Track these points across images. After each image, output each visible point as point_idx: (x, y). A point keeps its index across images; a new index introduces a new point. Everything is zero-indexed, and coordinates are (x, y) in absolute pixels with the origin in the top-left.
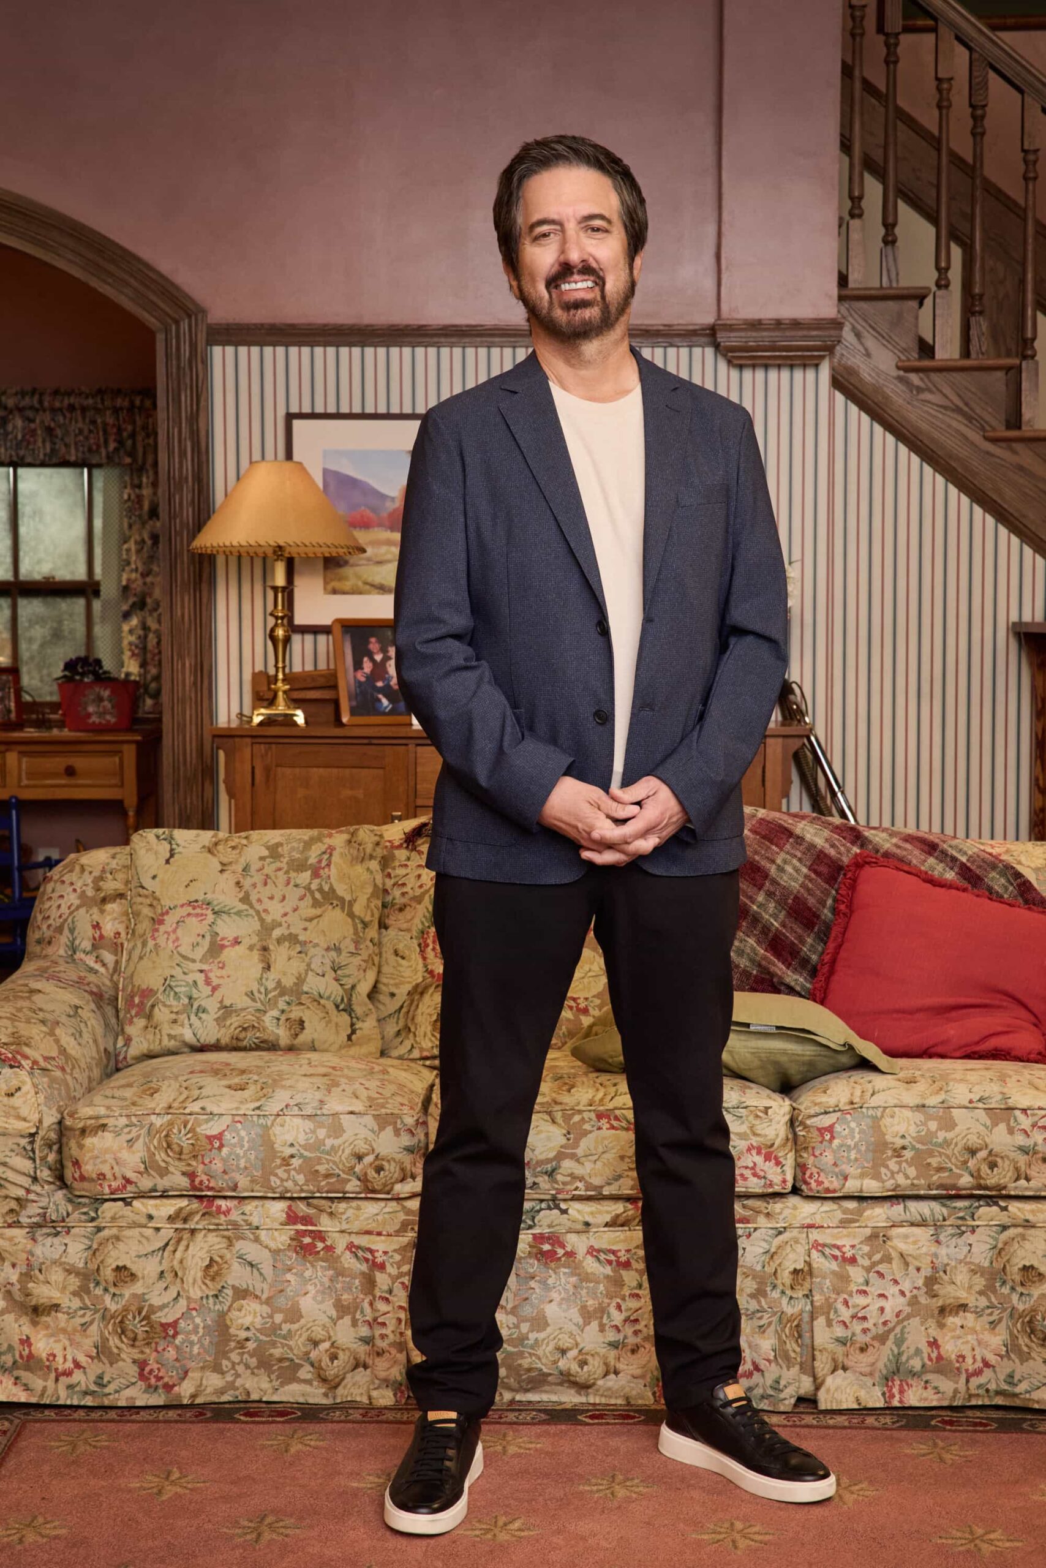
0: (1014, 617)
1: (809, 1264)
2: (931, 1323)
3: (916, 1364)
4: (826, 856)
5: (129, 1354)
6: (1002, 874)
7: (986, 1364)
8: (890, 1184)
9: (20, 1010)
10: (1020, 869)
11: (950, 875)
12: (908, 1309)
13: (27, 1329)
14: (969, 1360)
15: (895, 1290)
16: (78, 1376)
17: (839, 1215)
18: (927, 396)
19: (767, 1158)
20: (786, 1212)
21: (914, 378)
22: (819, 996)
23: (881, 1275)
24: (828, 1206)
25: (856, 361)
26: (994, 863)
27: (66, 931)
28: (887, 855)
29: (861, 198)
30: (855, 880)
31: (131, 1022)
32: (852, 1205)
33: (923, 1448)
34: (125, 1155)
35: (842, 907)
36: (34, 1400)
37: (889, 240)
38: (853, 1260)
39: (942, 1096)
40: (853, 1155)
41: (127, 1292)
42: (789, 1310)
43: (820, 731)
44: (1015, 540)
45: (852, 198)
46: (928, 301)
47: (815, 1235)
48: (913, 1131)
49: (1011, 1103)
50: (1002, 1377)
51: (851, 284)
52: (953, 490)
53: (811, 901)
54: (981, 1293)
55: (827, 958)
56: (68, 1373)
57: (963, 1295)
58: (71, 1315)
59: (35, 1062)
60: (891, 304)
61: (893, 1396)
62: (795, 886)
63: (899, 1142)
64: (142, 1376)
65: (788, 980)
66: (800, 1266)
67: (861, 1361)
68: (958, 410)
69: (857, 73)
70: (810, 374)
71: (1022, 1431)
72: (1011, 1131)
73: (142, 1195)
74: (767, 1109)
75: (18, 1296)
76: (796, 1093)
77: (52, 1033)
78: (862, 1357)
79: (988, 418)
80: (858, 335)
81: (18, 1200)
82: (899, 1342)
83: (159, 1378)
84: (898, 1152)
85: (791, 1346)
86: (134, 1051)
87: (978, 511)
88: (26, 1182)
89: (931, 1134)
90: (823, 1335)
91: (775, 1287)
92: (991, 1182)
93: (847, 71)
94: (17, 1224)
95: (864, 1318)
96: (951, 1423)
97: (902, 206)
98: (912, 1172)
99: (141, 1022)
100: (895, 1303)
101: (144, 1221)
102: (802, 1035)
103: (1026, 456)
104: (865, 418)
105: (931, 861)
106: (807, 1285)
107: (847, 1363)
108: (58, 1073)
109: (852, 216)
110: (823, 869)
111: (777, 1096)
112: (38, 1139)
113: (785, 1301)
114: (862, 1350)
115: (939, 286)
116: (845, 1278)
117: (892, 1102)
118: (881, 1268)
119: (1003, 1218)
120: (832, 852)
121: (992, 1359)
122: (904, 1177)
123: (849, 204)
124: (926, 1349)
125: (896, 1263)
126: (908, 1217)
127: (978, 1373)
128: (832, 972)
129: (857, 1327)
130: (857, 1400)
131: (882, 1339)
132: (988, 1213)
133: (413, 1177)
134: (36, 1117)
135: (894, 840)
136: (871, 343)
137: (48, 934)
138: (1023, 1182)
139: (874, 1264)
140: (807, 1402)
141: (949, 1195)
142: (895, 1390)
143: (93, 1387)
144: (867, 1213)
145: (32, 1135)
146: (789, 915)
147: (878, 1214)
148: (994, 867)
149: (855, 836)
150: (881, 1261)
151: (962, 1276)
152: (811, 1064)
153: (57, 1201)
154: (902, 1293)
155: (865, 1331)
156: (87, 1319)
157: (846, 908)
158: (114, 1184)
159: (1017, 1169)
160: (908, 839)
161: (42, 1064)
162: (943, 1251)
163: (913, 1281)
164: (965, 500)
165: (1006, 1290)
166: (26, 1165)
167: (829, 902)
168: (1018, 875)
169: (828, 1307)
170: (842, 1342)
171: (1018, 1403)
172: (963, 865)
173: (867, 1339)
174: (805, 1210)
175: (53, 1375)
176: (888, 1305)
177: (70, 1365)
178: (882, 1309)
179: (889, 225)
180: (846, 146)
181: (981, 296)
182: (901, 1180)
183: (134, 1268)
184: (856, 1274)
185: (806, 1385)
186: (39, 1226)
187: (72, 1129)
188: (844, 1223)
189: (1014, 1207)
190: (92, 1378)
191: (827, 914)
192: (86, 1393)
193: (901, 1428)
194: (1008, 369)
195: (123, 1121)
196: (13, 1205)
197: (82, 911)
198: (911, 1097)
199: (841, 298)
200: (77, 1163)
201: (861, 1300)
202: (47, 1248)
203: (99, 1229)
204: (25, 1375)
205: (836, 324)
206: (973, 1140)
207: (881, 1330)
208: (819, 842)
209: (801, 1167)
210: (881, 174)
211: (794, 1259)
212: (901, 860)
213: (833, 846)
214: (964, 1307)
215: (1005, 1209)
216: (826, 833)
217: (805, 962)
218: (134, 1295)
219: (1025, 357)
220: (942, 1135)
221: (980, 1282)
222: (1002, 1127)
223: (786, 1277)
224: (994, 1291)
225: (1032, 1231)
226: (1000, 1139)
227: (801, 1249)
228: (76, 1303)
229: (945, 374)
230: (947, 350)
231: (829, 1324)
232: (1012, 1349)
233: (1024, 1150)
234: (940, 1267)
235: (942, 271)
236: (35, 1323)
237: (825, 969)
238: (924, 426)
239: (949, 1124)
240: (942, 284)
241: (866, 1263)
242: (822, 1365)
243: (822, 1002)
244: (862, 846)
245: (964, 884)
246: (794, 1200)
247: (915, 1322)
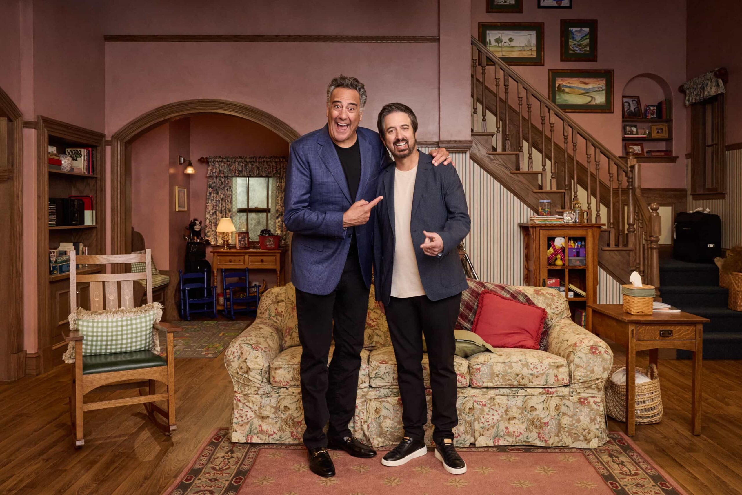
0: (519, 222)
1: (473, 406)
2: (506, 422)
3: (502, 434)
4: (475, 291)
5: (288, 430)
6: (522, 296)
7: (521, 433)
8: (495, 384)
9: (257, 334)
10: (527, 294)
11: (508, 296)
12: (500, 419)
13: (261, 423)
14: (516, 433)
15: (497, 413)
16: (275, 436)
17: (482, 393)
18: (495, 161)
19: (462, 377)
20: (467, 392)
21: (492, 157)
22: (474, 330)
23: (493, 409)
24: (479, 390)
25: (476, 152)
26: (520, 293)
27: (268, 311)
28: (491, 290)
29: (476, 109)
30: (483, 298)
31: (286, 337)
32: (485, 390)
33: (504, 458)
34: (287, 376)
35: (480, 305)
36: (263, 442)
37: (484, 120)
38: (485, 405)
39: (509, 360)
40: (485, 376)
41: (288, 413)
42: (468, 419)
43: (467, 252)
44: (519, 200)
45: (474, 109)
46: (495, 136)
47: (475, 398)
48: (501, 369)
49: (528, 361)
50: (525, 437)
51: (474, 131)
52: (502, 187)
53: (471, 303)
54: (520, 414)
55: (476, 319)
56: (272, 435)
57: (515, 415)
58: (272, 419)
59: (262, 349)
60: (485, 137)
61: (496, 443)
62: (467, 299)
63: (498, 373)
64: (292, 436)
65: (465, 326)
66: (471, 407)
67: (487, 433)
68: (503, 165)
69: (475, 77)
70: (464, 155)
71: (531, 452)
72: (528, 369)
73: (291, 387)
74: (462, 363)
75: (258, 414)
76: (469, 358)
77: (266, 341)
78: (487, 432)
79: (511, 167)
80: (476, 145)
81: (257, 387)
82: (498, 428)
83: (296, 436)
84: (498, 375)
85: (468, 429)
86: (287, 344)
87: (509, 192)
88: (260, 382)
89: (506, 370)
90: (477, 426)
91: (464, 413)
92: (522, 383)
93: (472, 76)
94: (257, 394)
95: (488, 421)
96: (512, 450)
97: (487, 111)
98: (501, 381)
99: (289, 337)
100: (496, 417)
101: (291, 393)
102: (471, 342)
103: (521, 178)
104: (479, 167)
105: (503, 292)
106: (473, 412)
107: (484, 434)
108: (268, 352)
109: (474, 113)
110: (474, 294)
111: (464, 359)
112: (263, 370)
113: (467, 417)
114: (488, 430)
115: (497, 132)
116: (483, 410)
117: (496, 361)
118: (493, 407)
119: (526, 393)
120: (476, 290)
121: (523, 432)
122: (499, 382)
123: (473, 110)
124: (505, 430)
125: (497, 406)
126: (500, 393)
127: (519, 436)
128: (477, 324)
129: (486, 424)
130: (486, 444)
131: (493, 427)
132: (521, 392)
133: (365, 382)
134: (262, 364)
135: (493, 286)
136: (480, 147)
137: (263, 311)
138: (531, 383)
139: (491, 406)
140: (473, 445)
141: (511, 387)
142: (496, 441)
143: (279, 439)
144: (489, 392)
145: (261, 369)
146: (465, 307)
147: (492, 393)
148: (520, 294)
149: (482, 285)
150: (493, 405)
151: (514, 409)
152: (473, 350)
153: (268, 388)
154: (499, 414)
155: (488, 425)
156: (277, 420)
157: (481, 305)
158: (284, 384)
159: (529, 380)
160: (497, 286)
161: (264, 349)
162: (509, 402)
163: (501, 411)
164: (505, 189)
165: (526, 413)
166: (260, 378)
167: (476, 304)
168: (526, 296)
169: (479, 418)
170: (482, 428)
171: (529, 444)
172: (512, 293)
173: (489, 427)
174: (473, 391)
175: (268, 435)
176: (494, 418)
177: (272, 432)
178: (493, 419)
179: (484, 116)
180: (472, 96)
181: (508, 135)
182: (498, 383)
183: (289, 407)
184: (486, 409)
185: (472, 440)
186: (263, 395)
187: (272, 368)
188: (483, 395)
189: (528, 390)
190: (279, 436)
191: (475, 307)
192: (277, 440)
193: (499, 452)
194: (516, 154)
195: (286, 366)
196: (256, 389)
197: (272, 305)
198: (501, 360)
199: (472, 135)
200: (274, 377)
201: (487, 416)
202: (265, 401)
203: (280, 396)
204: (261, 436)
205: (471, 142)
206: (518, 372)
207: (493, 424)
208: (473, 287)
209: (471, 380)
210: (482, 103)
211: (469, 405)
212: (495, 292)
213: (477, 288)
214: (515, 418)
215: (526, 391)
216: (475, 284)
217: (470, 320)
218: (289, 414)
219: (520, 151)
220: (509, 371)
221: (519, 411)
222: (525, 368)
223: (467, 410)
224: (523, 413)
225: (533, 397)
226: (525, 371)
227: (471, 402)
228: (274, 416)
229: (500, 156)
230: (499, 150)
231: (479, 423)
232: (528, 429)
233: (531, 375)
234: (509, 407)
235: (498, 128)
236: (263, 421)
237: (475, 323)
238: (493, 169)
239: (511, 367)
240: (498, 132)
241: (489, 406)
242: (477, 434)
243: (475, 332)
244: (484, 288)
245: (512, 299)
246: (469, 389)
247: (502, 422)
